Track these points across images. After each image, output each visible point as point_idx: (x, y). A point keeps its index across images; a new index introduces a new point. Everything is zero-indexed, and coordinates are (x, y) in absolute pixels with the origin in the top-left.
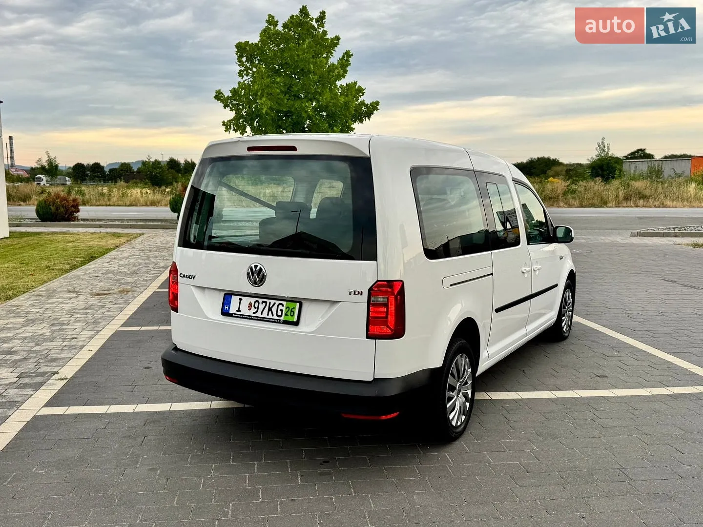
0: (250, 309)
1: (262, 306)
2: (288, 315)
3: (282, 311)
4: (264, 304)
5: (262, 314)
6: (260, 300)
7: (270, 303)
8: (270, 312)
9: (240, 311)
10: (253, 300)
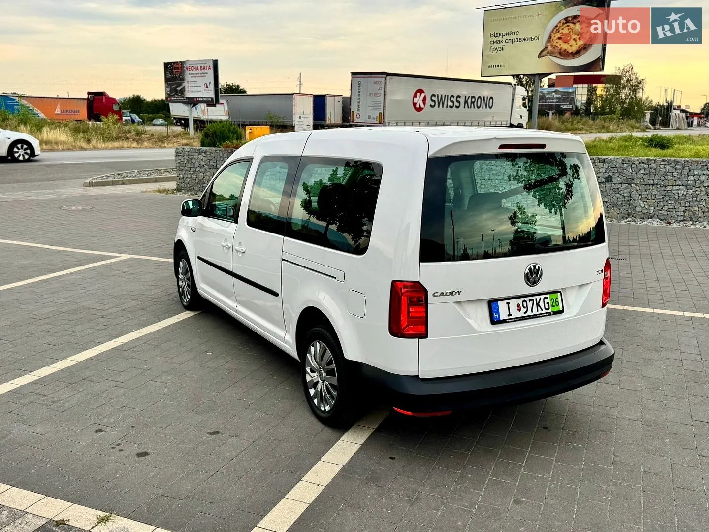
0: (520, 310)
1: (530, 304)
2: (554, 306)
3: (548, 303)
4: (532, 302)
5: (532, 312)
6: (527, 299)
7: (536, 299)
8: (539, 307)
9: (511, 315)
10: (520, 301)
